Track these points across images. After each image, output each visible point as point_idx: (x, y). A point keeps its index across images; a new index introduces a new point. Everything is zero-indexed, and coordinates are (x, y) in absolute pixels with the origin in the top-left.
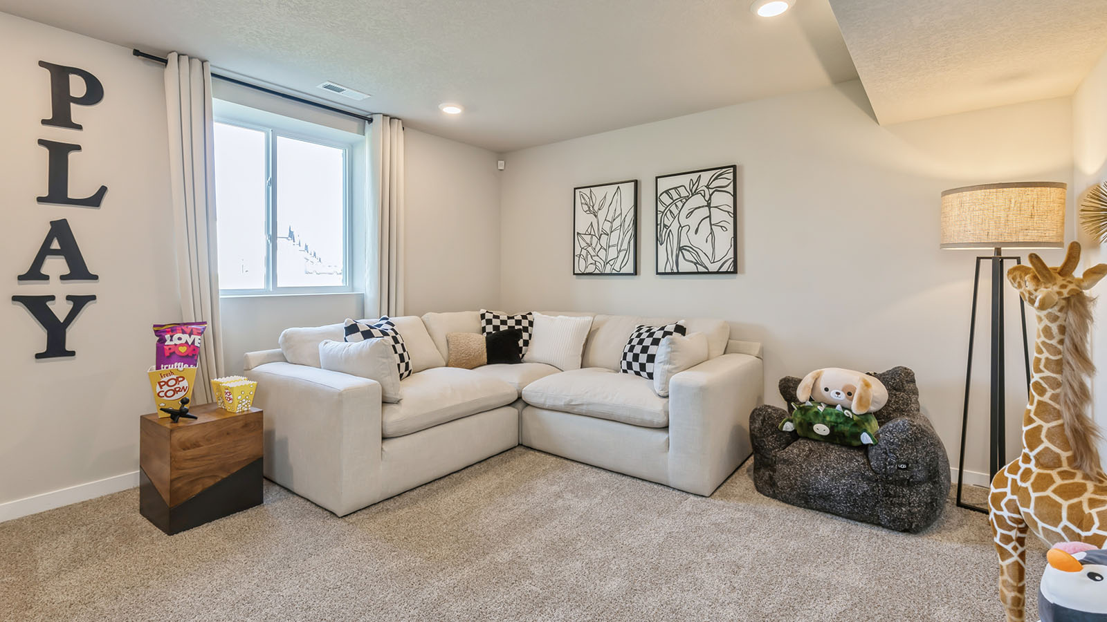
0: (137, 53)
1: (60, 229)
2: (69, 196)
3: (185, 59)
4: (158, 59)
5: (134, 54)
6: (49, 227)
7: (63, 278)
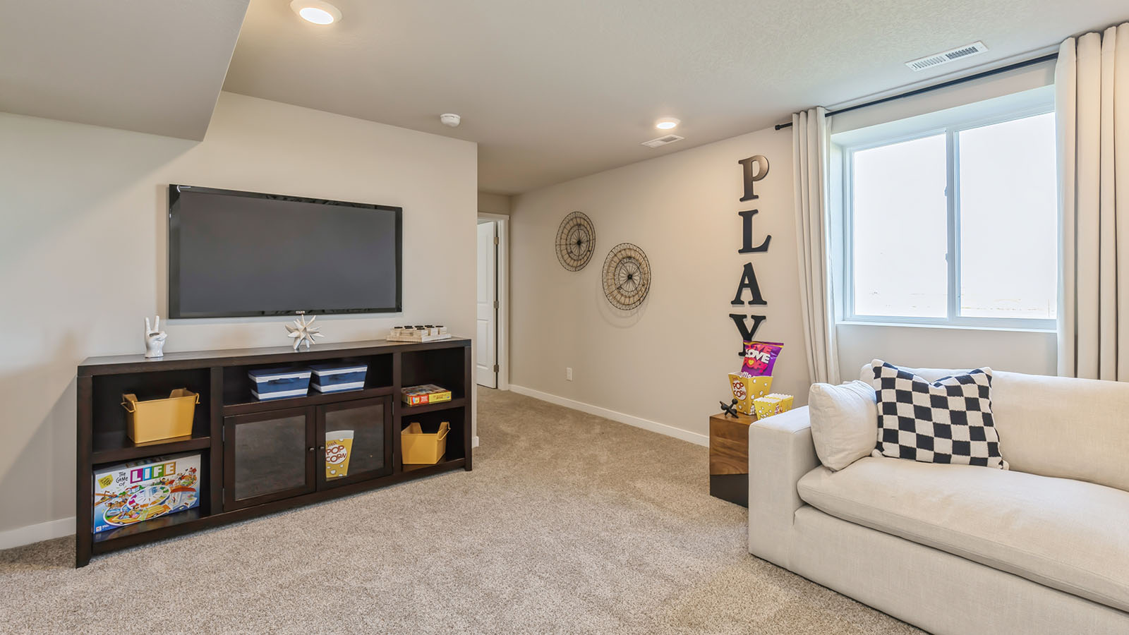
0: (778, 128)
1: (749, 270)
2: (753, 247)
3: (802, 114)
4: (784, 125)
5: (776, 129)
6: (743, 269)
7: (750, 303)
